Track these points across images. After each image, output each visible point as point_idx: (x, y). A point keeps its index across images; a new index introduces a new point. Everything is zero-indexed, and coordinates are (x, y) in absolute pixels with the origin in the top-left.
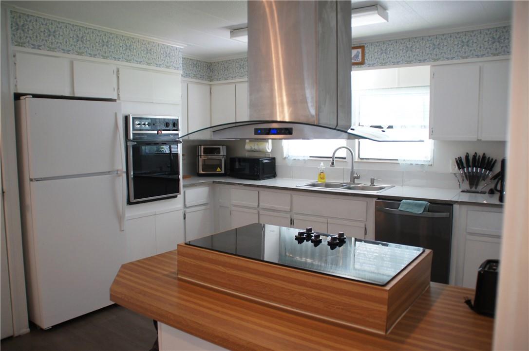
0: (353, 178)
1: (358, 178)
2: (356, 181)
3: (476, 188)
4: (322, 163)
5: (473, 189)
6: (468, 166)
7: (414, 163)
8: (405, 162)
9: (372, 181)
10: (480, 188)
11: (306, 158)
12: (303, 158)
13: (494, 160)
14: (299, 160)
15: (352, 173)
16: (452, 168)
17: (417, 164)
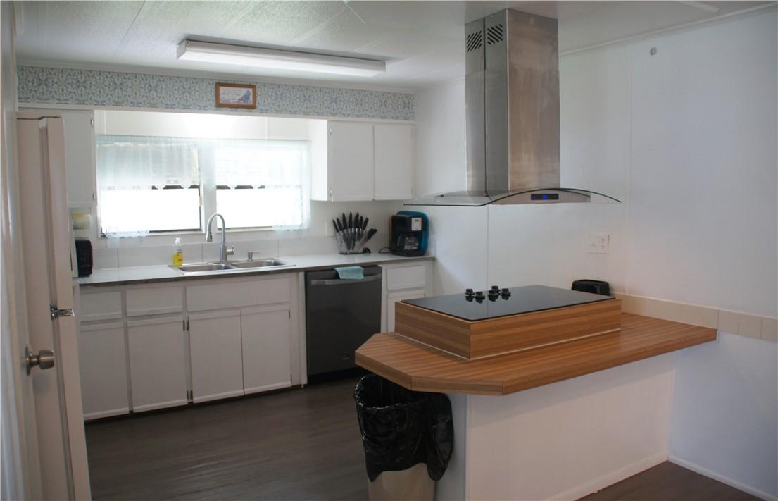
0: (225, 254)
1: (232, 253)
2: (230, 258)
3: (353, 249)
4: (177, 239)
5: (351, 251)
6: (350, 227)
7: (291, 229)
8: (283, 229)
9: (250, 255)
10: (356, 249)
11: (143, 235)
12: (139, 235)
13: (364, 220)
14: (130, 238)
15: (225, 248)
16: (327, 230)
17: (294, 230)
